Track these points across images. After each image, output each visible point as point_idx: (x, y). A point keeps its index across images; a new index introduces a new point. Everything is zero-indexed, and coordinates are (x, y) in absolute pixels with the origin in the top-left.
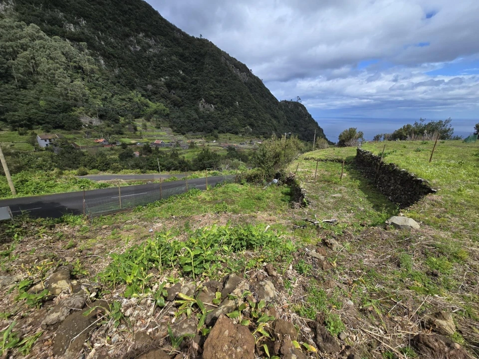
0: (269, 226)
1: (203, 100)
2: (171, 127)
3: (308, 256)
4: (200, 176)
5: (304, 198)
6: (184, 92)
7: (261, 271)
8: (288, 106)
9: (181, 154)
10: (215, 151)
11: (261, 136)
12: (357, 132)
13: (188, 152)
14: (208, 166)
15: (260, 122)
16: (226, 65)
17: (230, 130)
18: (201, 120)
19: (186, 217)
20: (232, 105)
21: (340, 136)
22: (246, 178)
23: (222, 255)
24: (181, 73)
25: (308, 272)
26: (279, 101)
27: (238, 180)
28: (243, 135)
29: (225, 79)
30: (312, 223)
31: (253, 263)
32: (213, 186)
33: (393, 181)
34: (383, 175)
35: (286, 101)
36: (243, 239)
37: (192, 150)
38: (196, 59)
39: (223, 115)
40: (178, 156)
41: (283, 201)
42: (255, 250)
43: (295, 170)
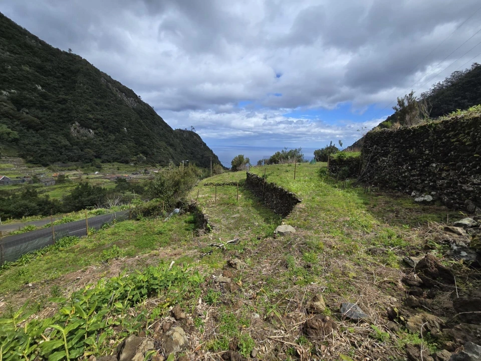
0: (173, 262)
1: (77, 124)
2: (22, 156)
3: (216, 283)
4: (76, 218)
5: (207, 223)
6: (45, 112)
7: (167, 318)
8: (182, 135)
9: (41, 192)
10: (98, 184)
11: (157, 165)
12: (245, 158)
13: (54, 189)
14: (89, 203)
15: (155, 150)
16: (108, 87)
17: (118, 159)
18: (74, 147)
19: (53, 280)
20: (119, 131)
21: (232, 162)
22: (143, 212)
23: (114, 316)
24: (40, 88)
25: (218, 300)
26: (174, 129)
27: (133, 216)
28: (135, 164)
29: (107, 103)
30: (218, 246)
31: (157, 312)
32: (97, 229)
33: (274, 197)
34: (268, 193)
35: (180, 130)
36: (142, 287)
37: (61, 185)
38: (63, 75)
39: (108, 141)
40: (36, 196)
41: (187, 230)
42: (159, 295)
43: (196, 197)
